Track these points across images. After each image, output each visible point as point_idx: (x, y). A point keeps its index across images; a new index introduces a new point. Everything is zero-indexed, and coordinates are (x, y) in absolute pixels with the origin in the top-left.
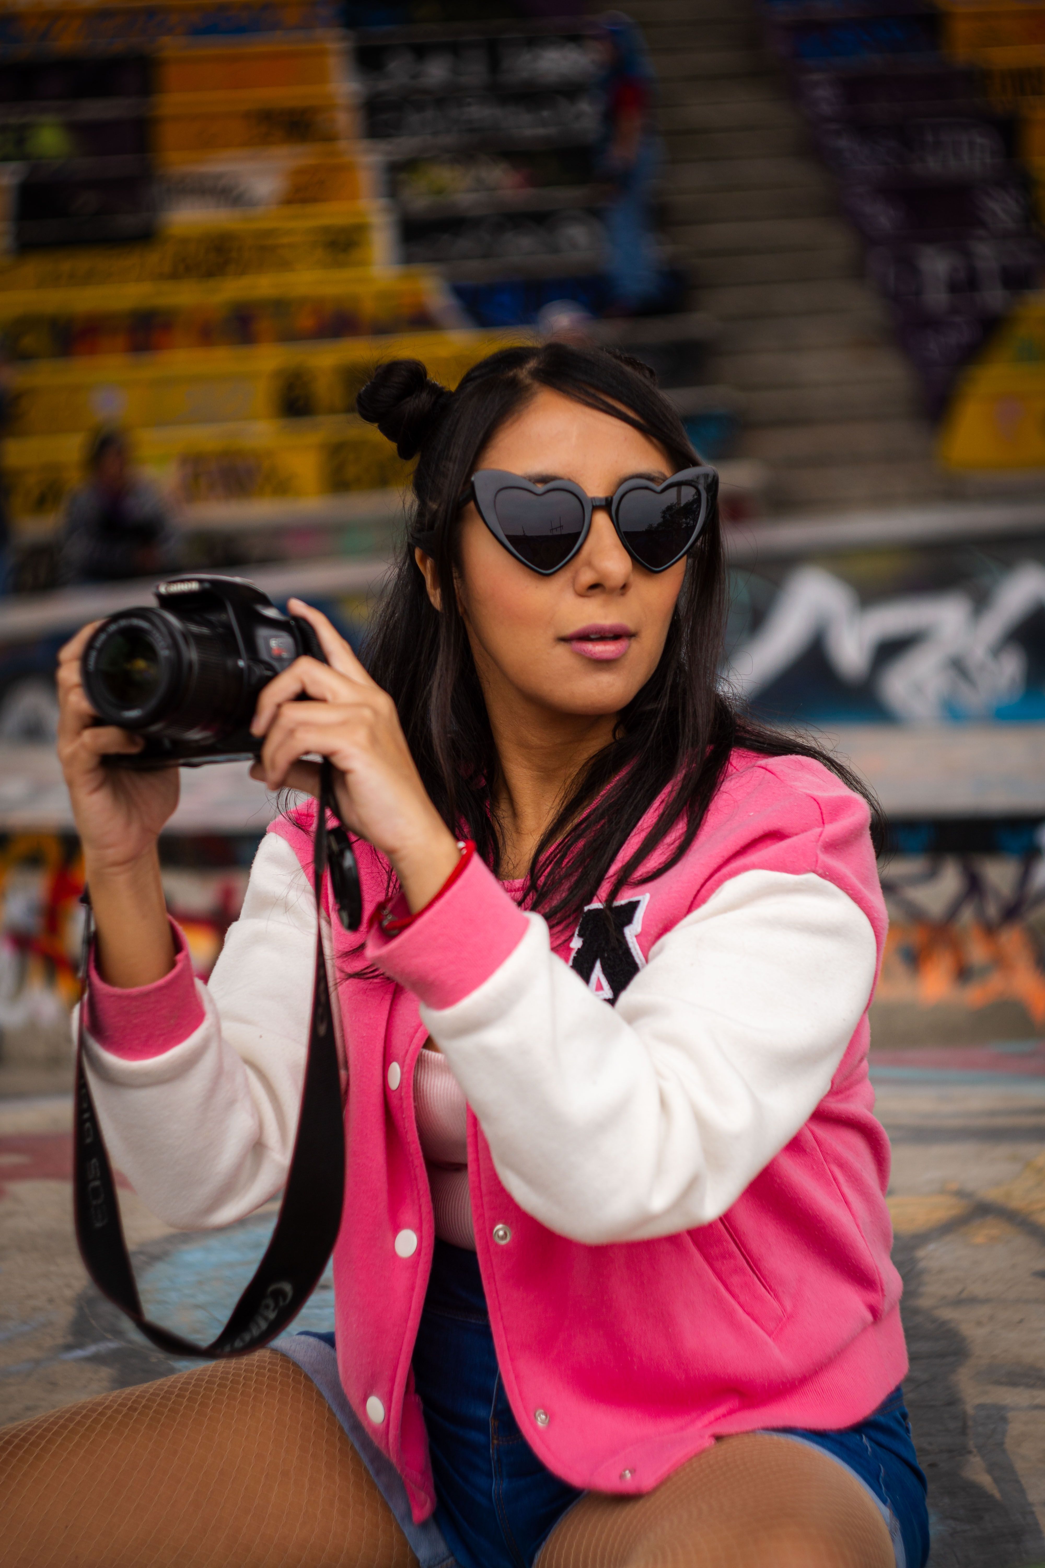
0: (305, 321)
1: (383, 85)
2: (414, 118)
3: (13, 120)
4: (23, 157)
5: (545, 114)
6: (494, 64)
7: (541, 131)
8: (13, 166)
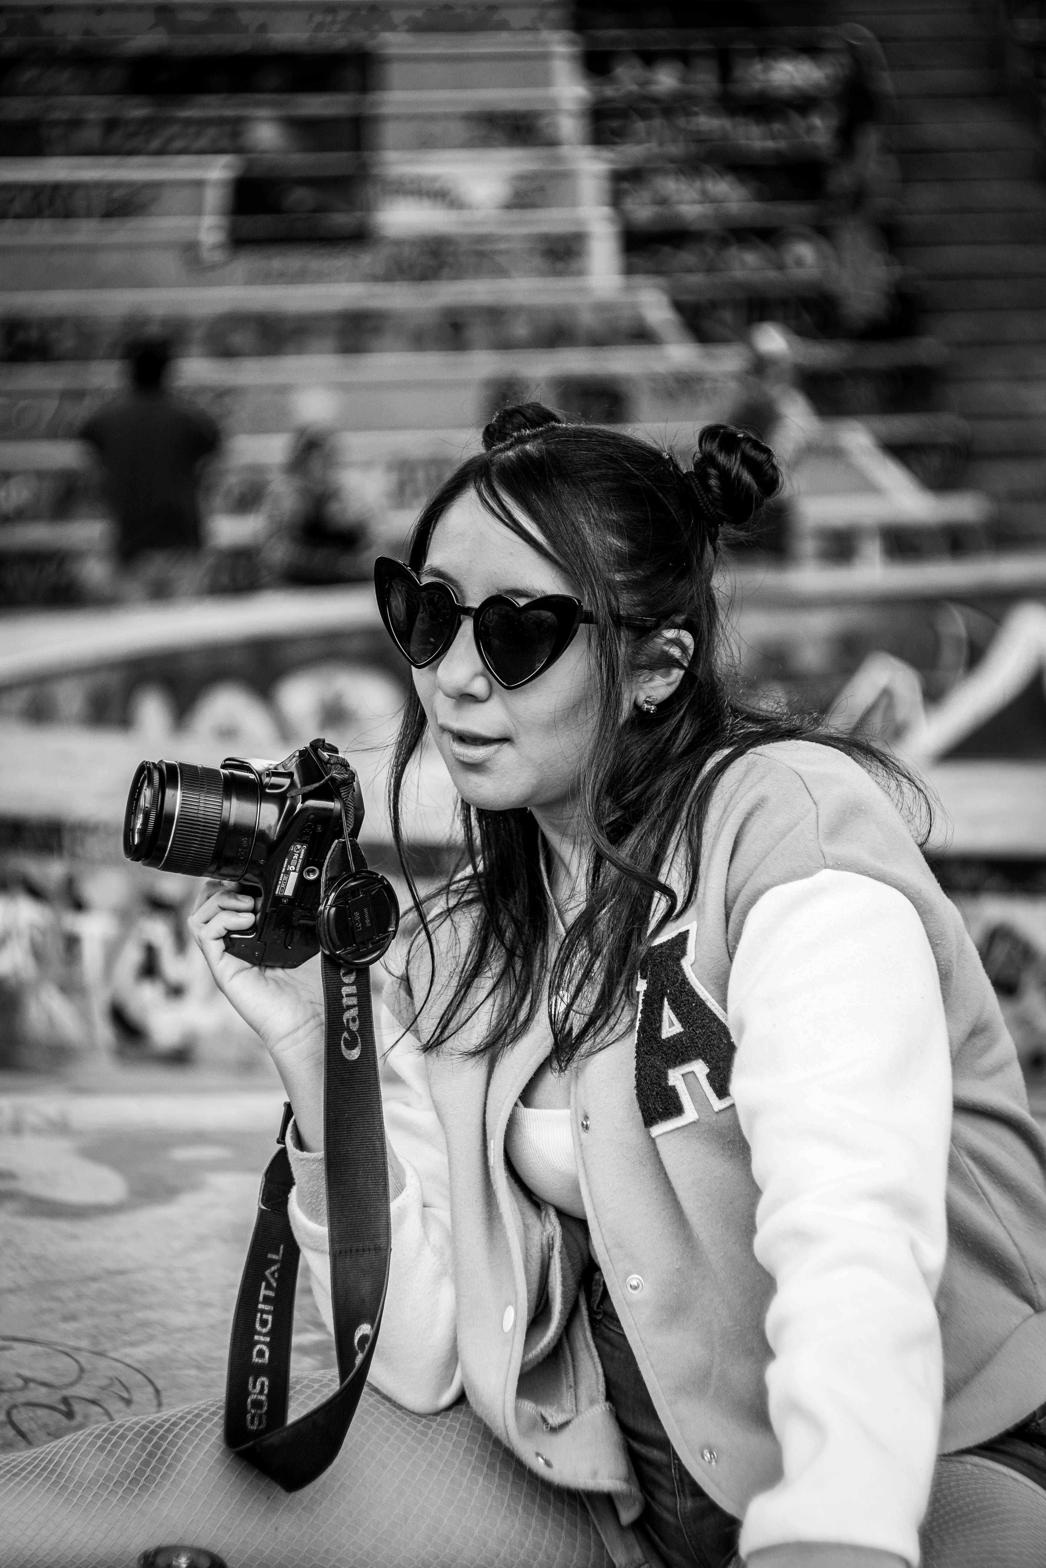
0: (521, 330)
1: (609, 91)
2: (640, 126)
3: (229, 113)
4: (239, 151)
5: (777, 126)
6: (725, 74)
7: (770, 144)
8: (225, 159)
